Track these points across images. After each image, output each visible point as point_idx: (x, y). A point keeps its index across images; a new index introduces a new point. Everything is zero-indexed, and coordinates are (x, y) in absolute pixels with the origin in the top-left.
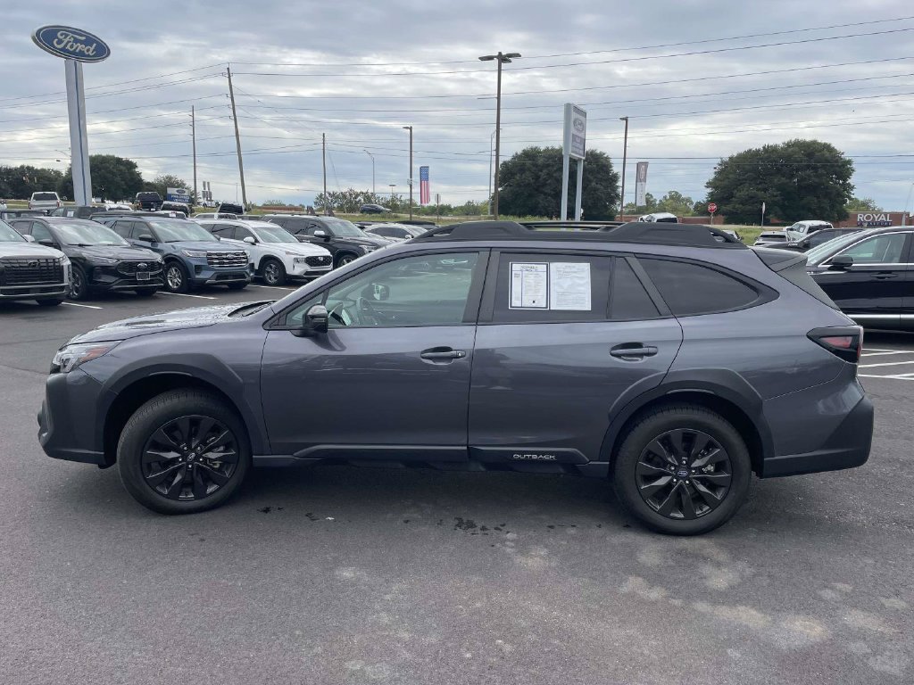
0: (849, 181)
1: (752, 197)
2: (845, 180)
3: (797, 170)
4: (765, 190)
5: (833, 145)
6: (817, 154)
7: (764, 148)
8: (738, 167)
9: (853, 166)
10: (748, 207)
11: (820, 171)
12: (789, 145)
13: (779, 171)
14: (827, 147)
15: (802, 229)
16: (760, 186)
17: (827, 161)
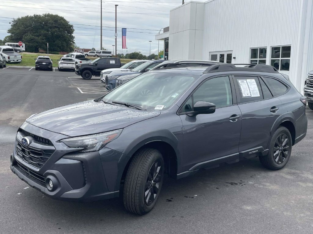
0: (73, 35)
1: (32, 39)
2: (71, 34)
3: (51, 28)
4: (38, 36)
5: (64, 18)
6: (59, 21)
7: (34, 15)
8: (23, 24)
9: (74, 28)
10: (31, 44)
11: (61, 29)
12: (45, 15)
13: (43, 28)
14: (62, 18)
15: (73, 56)
16: (35, 34)
17: (63, 25)
